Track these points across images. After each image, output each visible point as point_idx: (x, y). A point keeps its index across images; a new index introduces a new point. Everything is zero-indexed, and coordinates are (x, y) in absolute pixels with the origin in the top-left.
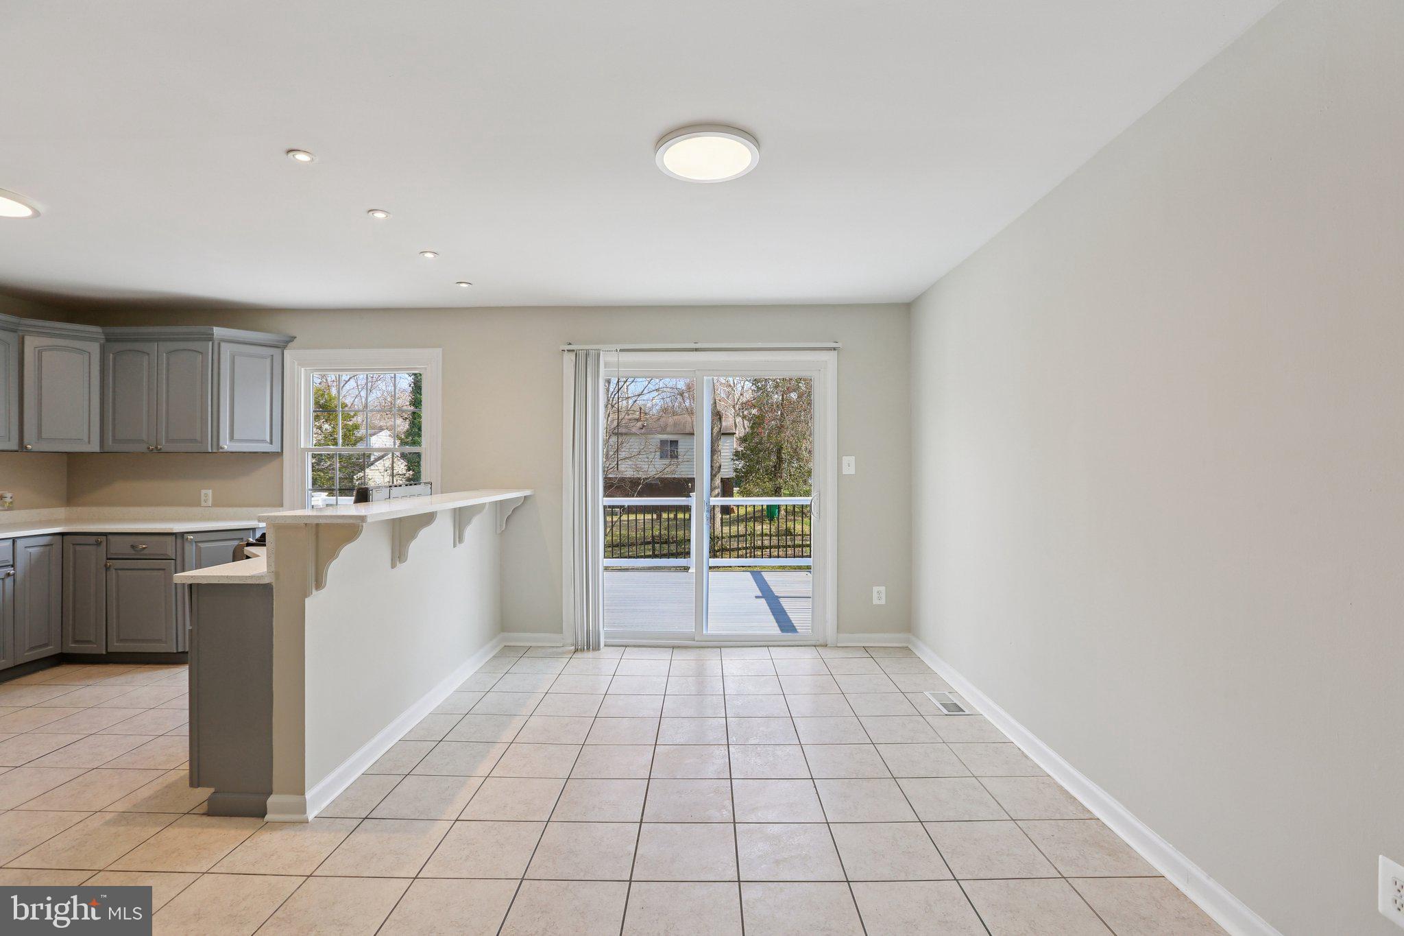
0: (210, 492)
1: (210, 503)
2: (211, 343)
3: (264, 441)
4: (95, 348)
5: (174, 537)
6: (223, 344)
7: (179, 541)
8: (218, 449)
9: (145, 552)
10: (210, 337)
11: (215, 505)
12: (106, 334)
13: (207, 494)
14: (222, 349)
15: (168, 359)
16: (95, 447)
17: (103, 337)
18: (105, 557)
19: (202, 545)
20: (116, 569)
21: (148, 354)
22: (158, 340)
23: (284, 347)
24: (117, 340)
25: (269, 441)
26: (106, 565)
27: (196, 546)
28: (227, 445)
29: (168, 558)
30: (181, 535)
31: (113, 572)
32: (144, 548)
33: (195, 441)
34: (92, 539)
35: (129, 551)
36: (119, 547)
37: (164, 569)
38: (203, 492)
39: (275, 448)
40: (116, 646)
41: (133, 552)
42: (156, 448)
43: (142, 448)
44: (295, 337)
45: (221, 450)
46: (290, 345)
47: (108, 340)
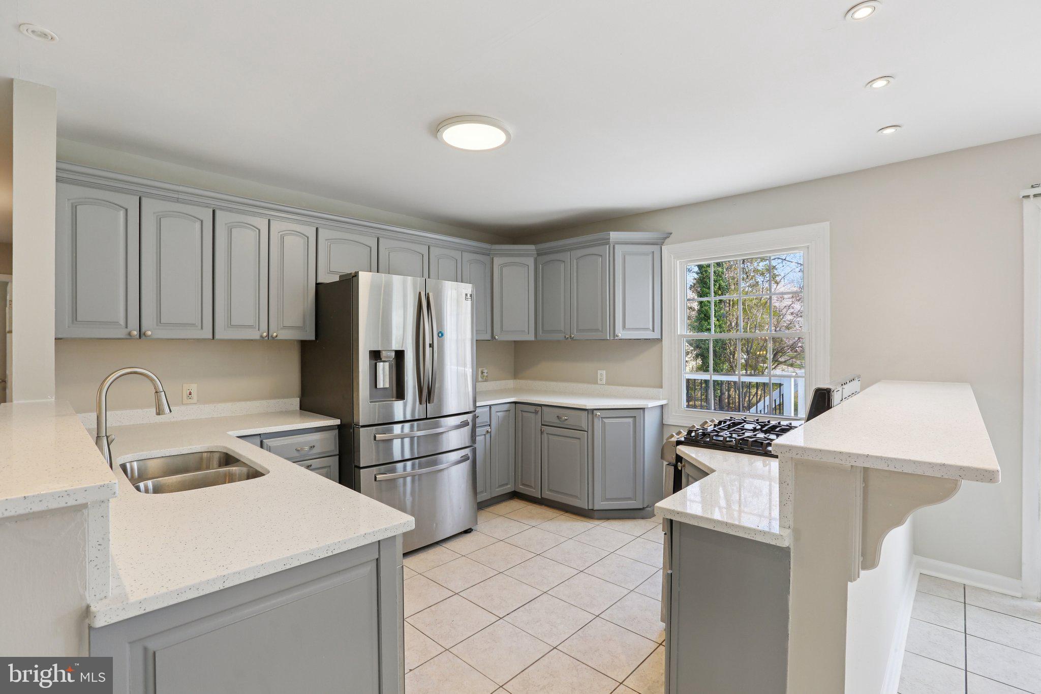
0: (604, 372)
1: (604, 382)
2: (608, 246)
3: (647, 329)
4: (531, 262)
5: (586, 412)
6: (617, 246)
7: (590, 416)
8: (614, 337)
9: (566, 422)
10: (606, 242)
11: (608, 383)
12: (537, 250)
13: (602, 374)
14: (616, 251)
15: (577, 263)
16: (531, 337)
17: (536, 253)
18: (540, 425)
19: (606, 420)
20: (547, 434)
21: (564, 262)
22: (570, 250)
23: (662, 244)
24: (545, 254)
25: (651, 329)
26: (541, 430)
27: (602, 421)
28: (621, 334)
29: (583, 429)
30: (592, 411)
31: (545, 436)
32: (566, 419)
33: (597, 330)
34: (532, 409)
35: (555, 421)
36: (550, 416)
37: (580, 439)
38: (599, 372)
39: (656, 335)
40: (548, 494)
41: (559, 422)
42: (571, 336)
43: (560, 337)
44: (671, 234)
45: (616, 338)
46: (667, 241)
47: (538, 255)
